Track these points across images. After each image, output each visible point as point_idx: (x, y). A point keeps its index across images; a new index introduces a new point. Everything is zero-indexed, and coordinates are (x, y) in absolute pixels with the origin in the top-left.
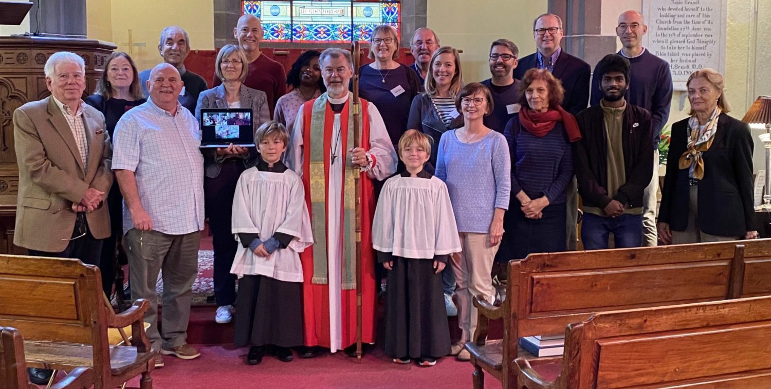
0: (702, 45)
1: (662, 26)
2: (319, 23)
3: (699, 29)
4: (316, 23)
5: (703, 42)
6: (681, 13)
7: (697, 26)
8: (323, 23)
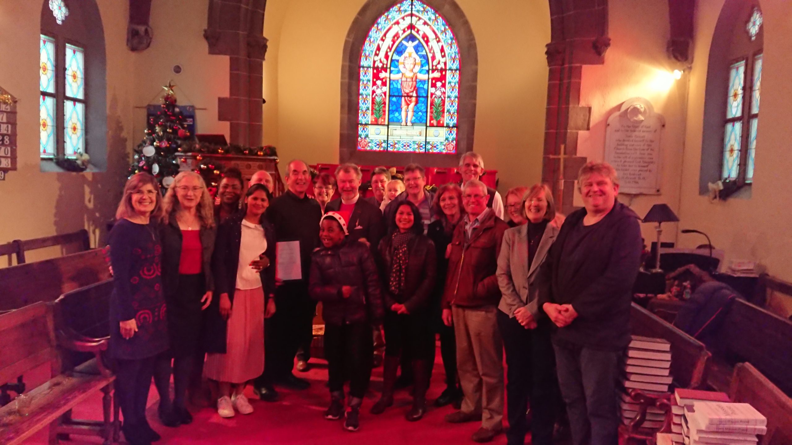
0: (646, 164)
1: (618, 151)
2: (405, 140)
3: (644, 154)
4: (403, 140)
5: (646, 162)
6: (632, 143)
7: (643, 152)
8: (407, 140)
